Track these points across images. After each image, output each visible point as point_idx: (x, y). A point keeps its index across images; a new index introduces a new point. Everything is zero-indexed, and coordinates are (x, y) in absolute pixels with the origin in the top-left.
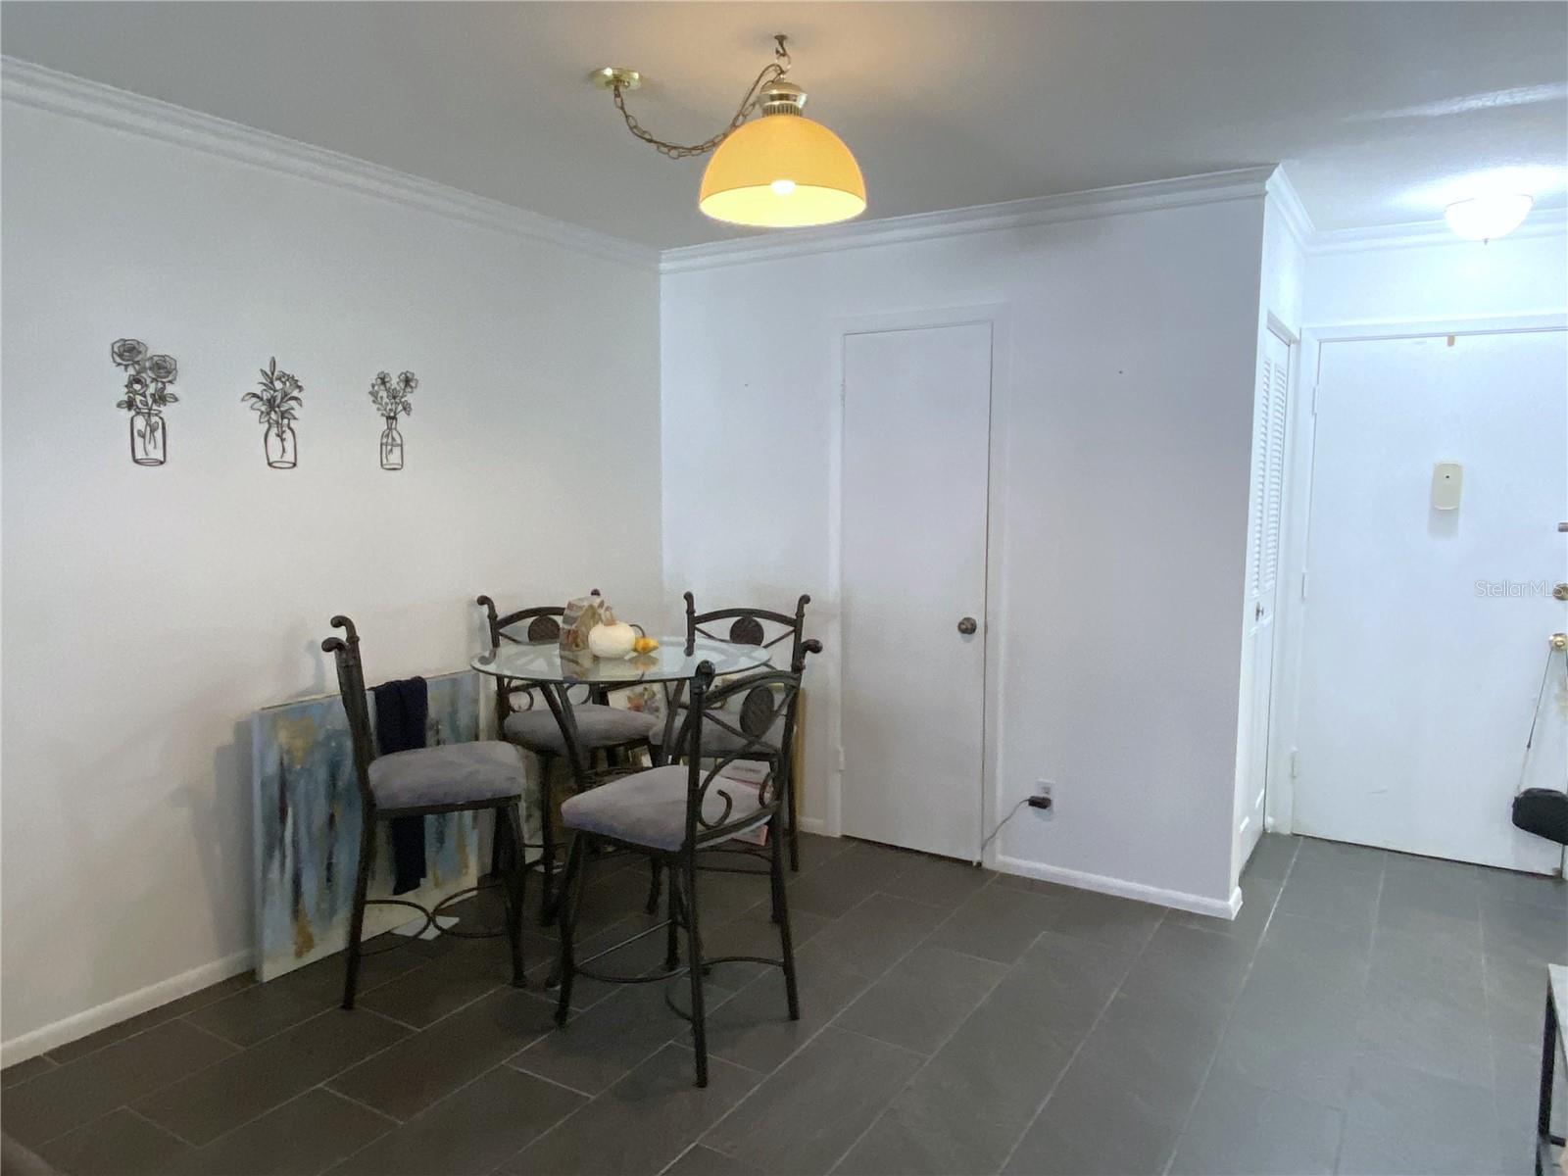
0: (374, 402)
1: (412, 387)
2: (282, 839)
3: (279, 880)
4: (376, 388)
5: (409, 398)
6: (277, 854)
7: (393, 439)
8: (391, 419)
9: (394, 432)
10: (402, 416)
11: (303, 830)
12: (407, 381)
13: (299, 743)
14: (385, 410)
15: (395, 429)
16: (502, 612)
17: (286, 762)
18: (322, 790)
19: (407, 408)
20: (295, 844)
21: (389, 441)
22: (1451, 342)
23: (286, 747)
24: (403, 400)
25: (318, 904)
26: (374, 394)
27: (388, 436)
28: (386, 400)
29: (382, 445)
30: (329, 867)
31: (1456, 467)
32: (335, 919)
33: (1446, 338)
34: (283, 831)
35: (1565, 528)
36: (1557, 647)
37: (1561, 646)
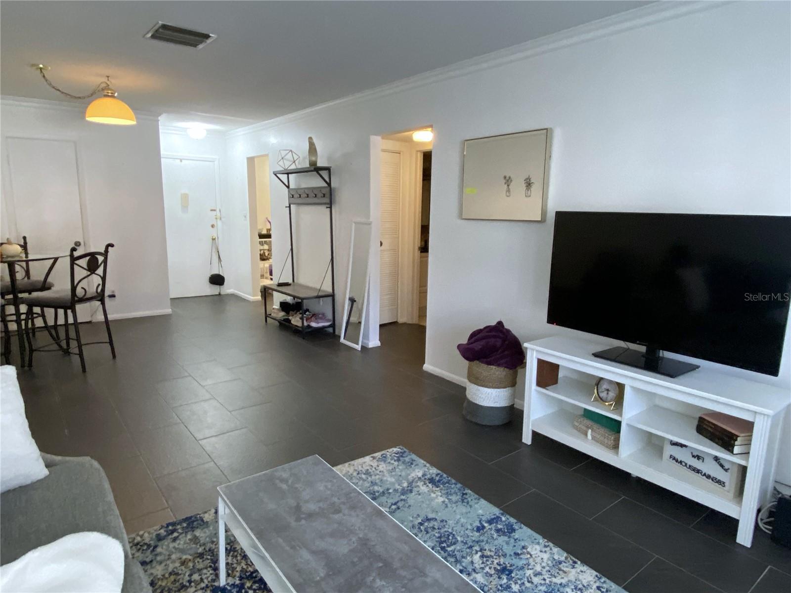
22: (181, 161)
31: (187, 194)
33: (179, 160)
35: (212, 210)
36: (214, 239)
37: (215, 239)
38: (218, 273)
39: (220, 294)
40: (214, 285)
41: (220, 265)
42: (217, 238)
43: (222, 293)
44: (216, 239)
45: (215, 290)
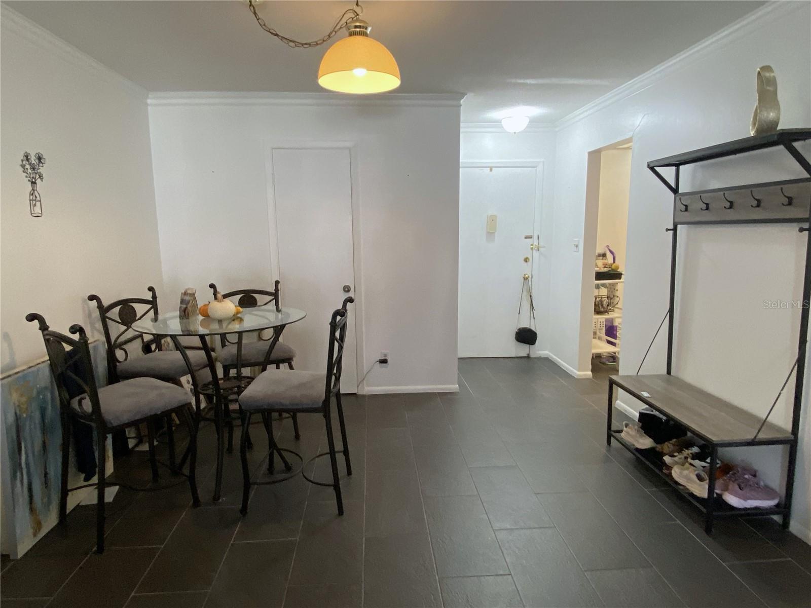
0: (24, 172)
1: (42, 163)
2: (20, 465)
3: (21, 491)
4: (24, 163)
5: (42, 170)
6: (18, 474)
7: (36, 197)
8: (33, 183)
9: (36, 192)
10: (38, 181)
11: (30, 455)
12: (40, 159)
13: (24, 399)
14: (30, 177)
15: (36, 190)
16: (106, 303)
17: (18, 412)
18: (38, 426)
19: (41, 177)
20: (27, 464)
21: (34, 198)
22: (491, 170)
23: (17, 403)
24: (39, 171)
25: (42, 500)
26: (23, 166)
27: (32, 194)
28: (29, 171)
29: (30, 200)
30: (46, 474)
31: (495, 216)
32: (51, 507)
33: (489, 169)
34: (20, 459)
35: (527, 237)
36: (525, 279)
37: (527, 278)
38: (528, 327)
39: (528, 357)
40: (523, 344)
41: (532, 315)
42: (531, 277)
43: (532, 355)
44: (530, 279)
45: (523, 350)
